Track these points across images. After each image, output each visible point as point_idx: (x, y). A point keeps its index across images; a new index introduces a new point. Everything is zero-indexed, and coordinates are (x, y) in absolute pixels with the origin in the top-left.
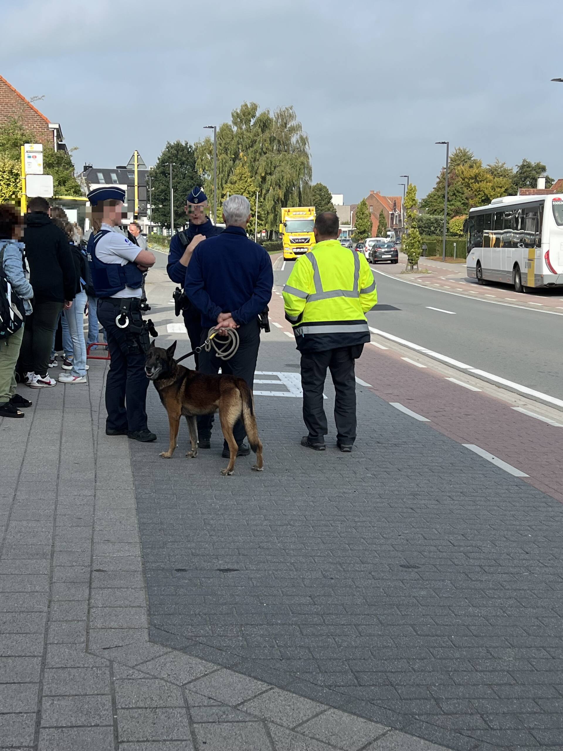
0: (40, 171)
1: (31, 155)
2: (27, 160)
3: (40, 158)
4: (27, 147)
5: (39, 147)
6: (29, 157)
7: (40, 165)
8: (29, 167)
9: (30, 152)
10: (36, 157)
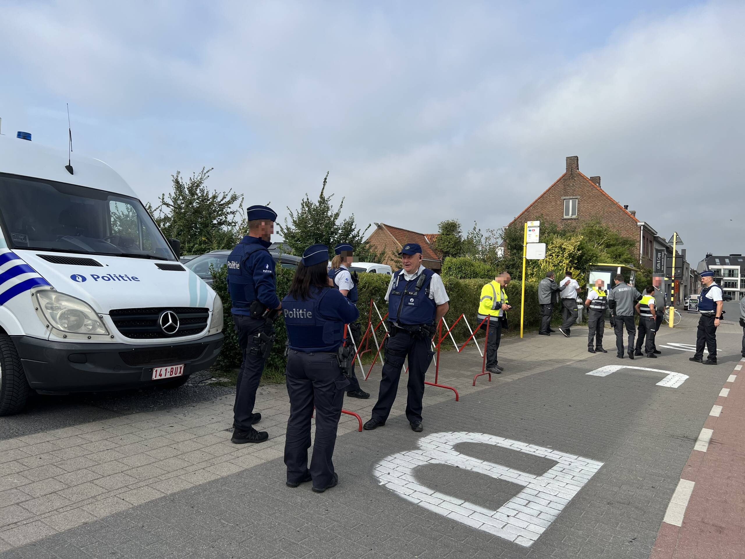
0: (537, 240)
1: (531, 229)
2: (528, 233)
3: (537, 230)
4: (529, 223)
5: (537, 223)
6: (530, 231)
7: (537, 236)
8: (529, 238)
9: (531, 227)
10: (534, 230)
